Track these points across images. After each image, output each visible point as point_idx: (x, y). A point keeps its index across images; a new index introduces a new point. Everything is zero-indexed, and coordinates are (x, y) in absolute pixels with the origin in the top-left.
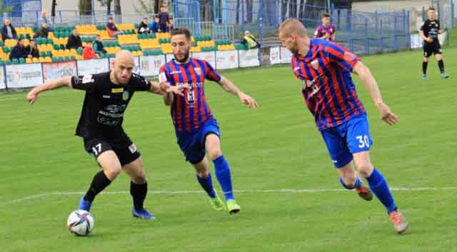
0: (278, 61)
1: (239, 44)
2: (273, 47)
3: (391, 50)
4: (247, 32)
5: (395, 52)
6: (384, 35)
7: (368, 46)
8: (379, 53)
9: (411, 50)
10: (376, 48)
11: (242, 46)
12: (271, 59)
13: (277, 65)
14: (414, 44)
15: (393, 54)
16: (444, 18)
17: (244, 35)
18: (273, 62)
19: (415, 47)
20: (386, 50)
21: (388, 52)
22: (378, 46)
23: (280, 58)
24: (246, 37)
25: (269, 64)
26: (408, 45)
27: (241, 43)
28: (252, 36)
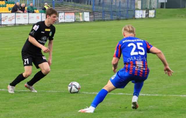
0: (63, 21)
1: (42, 10)
2: (60, 13)
3: (124, 18)
4: (46, 3)
5: (127, 19)
6: (121, 10)
7: (112, 15)
8: (118, 19)
9: (135, 19)
10: (116, 17)
11: (43, 11)
12: (59, 19)
13: (62, 23)
14: (137, 16)
15: (126, 20)
16: (153, 2)
17: (44, 5)
18: (60, 21)
19: (138, 17)
20: (122, 18)
21: (123, 19)
22: (117, 16)
23: (64, 19)
24: (45, 7)
25: (58, 22)
26: (134, 16)
27: (43, 9)
28: (49, 6)
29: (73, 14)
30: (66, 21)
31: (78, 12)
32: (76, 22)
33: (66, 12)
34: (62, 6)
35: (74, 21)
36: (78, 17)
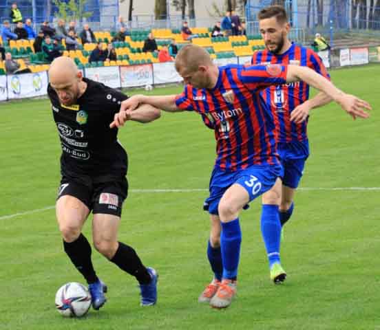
2: (342, 49)
4: (317, 34)
12: (341, 61)
13: (346, 67)
18: (343, 64)
23: (350, 59)
24: (316, 40)
25: (339, 66)
27: (312, 45)
28: (323, 38)
29: (366, 49)
30: (353, 63)
31: (374, 47)
32: (371, 63)
33: (352, 47)
34: (347, 37)
35: (367, 62)
36: (374, 55)
